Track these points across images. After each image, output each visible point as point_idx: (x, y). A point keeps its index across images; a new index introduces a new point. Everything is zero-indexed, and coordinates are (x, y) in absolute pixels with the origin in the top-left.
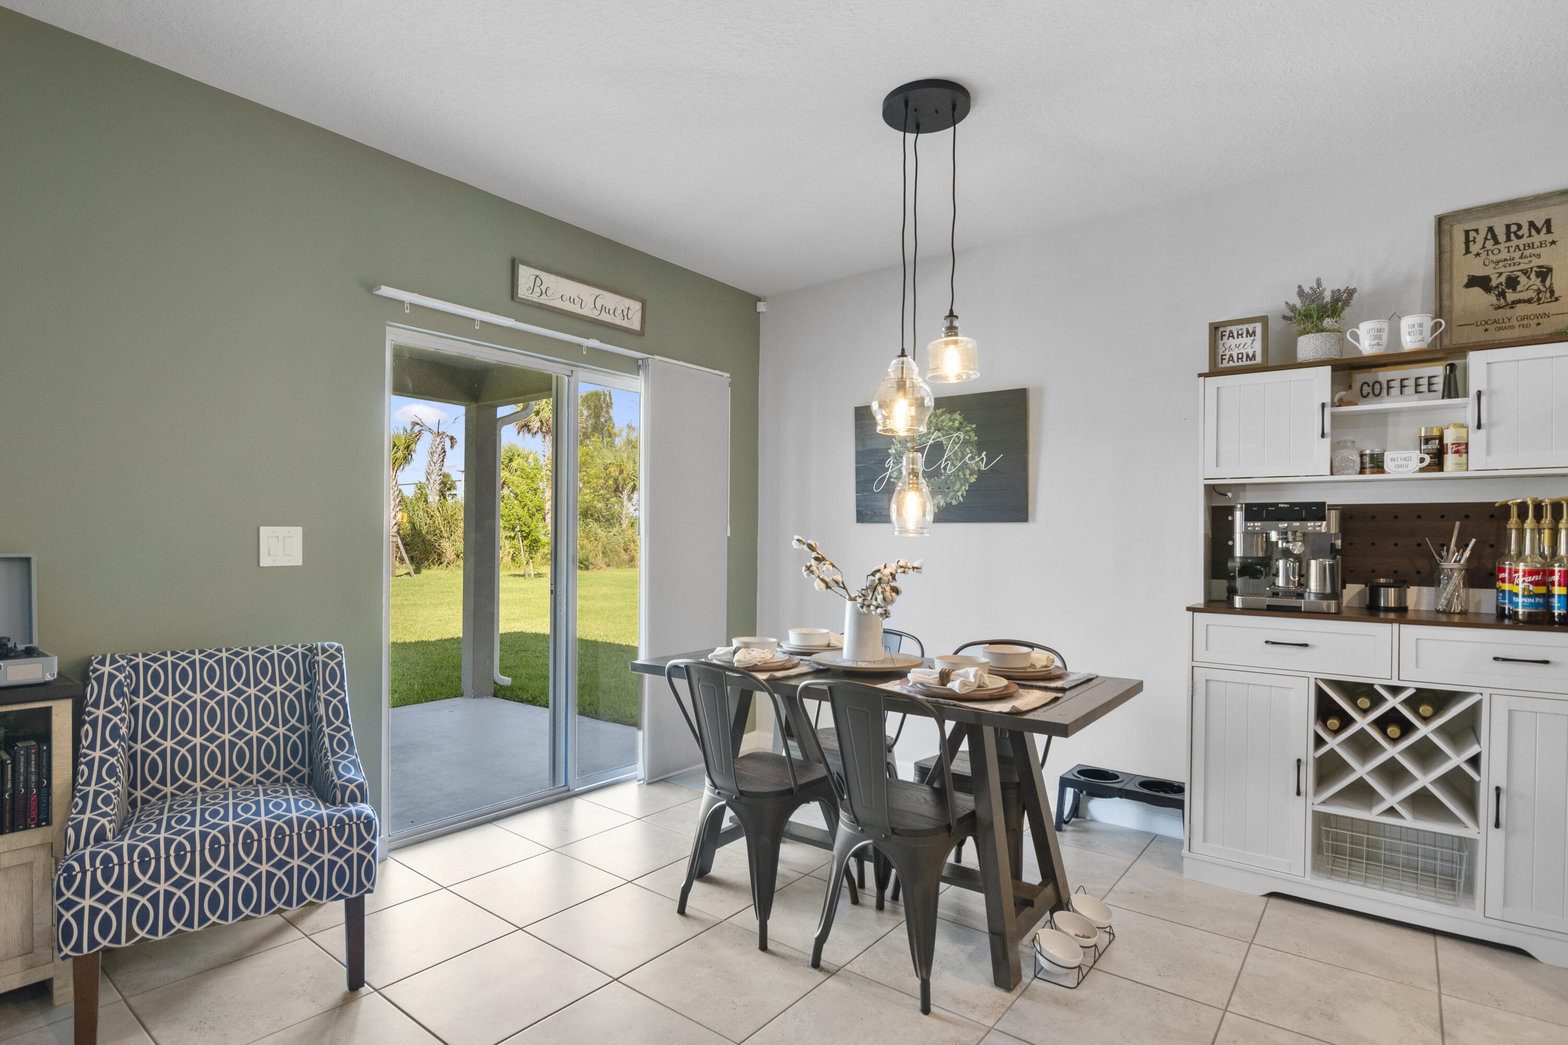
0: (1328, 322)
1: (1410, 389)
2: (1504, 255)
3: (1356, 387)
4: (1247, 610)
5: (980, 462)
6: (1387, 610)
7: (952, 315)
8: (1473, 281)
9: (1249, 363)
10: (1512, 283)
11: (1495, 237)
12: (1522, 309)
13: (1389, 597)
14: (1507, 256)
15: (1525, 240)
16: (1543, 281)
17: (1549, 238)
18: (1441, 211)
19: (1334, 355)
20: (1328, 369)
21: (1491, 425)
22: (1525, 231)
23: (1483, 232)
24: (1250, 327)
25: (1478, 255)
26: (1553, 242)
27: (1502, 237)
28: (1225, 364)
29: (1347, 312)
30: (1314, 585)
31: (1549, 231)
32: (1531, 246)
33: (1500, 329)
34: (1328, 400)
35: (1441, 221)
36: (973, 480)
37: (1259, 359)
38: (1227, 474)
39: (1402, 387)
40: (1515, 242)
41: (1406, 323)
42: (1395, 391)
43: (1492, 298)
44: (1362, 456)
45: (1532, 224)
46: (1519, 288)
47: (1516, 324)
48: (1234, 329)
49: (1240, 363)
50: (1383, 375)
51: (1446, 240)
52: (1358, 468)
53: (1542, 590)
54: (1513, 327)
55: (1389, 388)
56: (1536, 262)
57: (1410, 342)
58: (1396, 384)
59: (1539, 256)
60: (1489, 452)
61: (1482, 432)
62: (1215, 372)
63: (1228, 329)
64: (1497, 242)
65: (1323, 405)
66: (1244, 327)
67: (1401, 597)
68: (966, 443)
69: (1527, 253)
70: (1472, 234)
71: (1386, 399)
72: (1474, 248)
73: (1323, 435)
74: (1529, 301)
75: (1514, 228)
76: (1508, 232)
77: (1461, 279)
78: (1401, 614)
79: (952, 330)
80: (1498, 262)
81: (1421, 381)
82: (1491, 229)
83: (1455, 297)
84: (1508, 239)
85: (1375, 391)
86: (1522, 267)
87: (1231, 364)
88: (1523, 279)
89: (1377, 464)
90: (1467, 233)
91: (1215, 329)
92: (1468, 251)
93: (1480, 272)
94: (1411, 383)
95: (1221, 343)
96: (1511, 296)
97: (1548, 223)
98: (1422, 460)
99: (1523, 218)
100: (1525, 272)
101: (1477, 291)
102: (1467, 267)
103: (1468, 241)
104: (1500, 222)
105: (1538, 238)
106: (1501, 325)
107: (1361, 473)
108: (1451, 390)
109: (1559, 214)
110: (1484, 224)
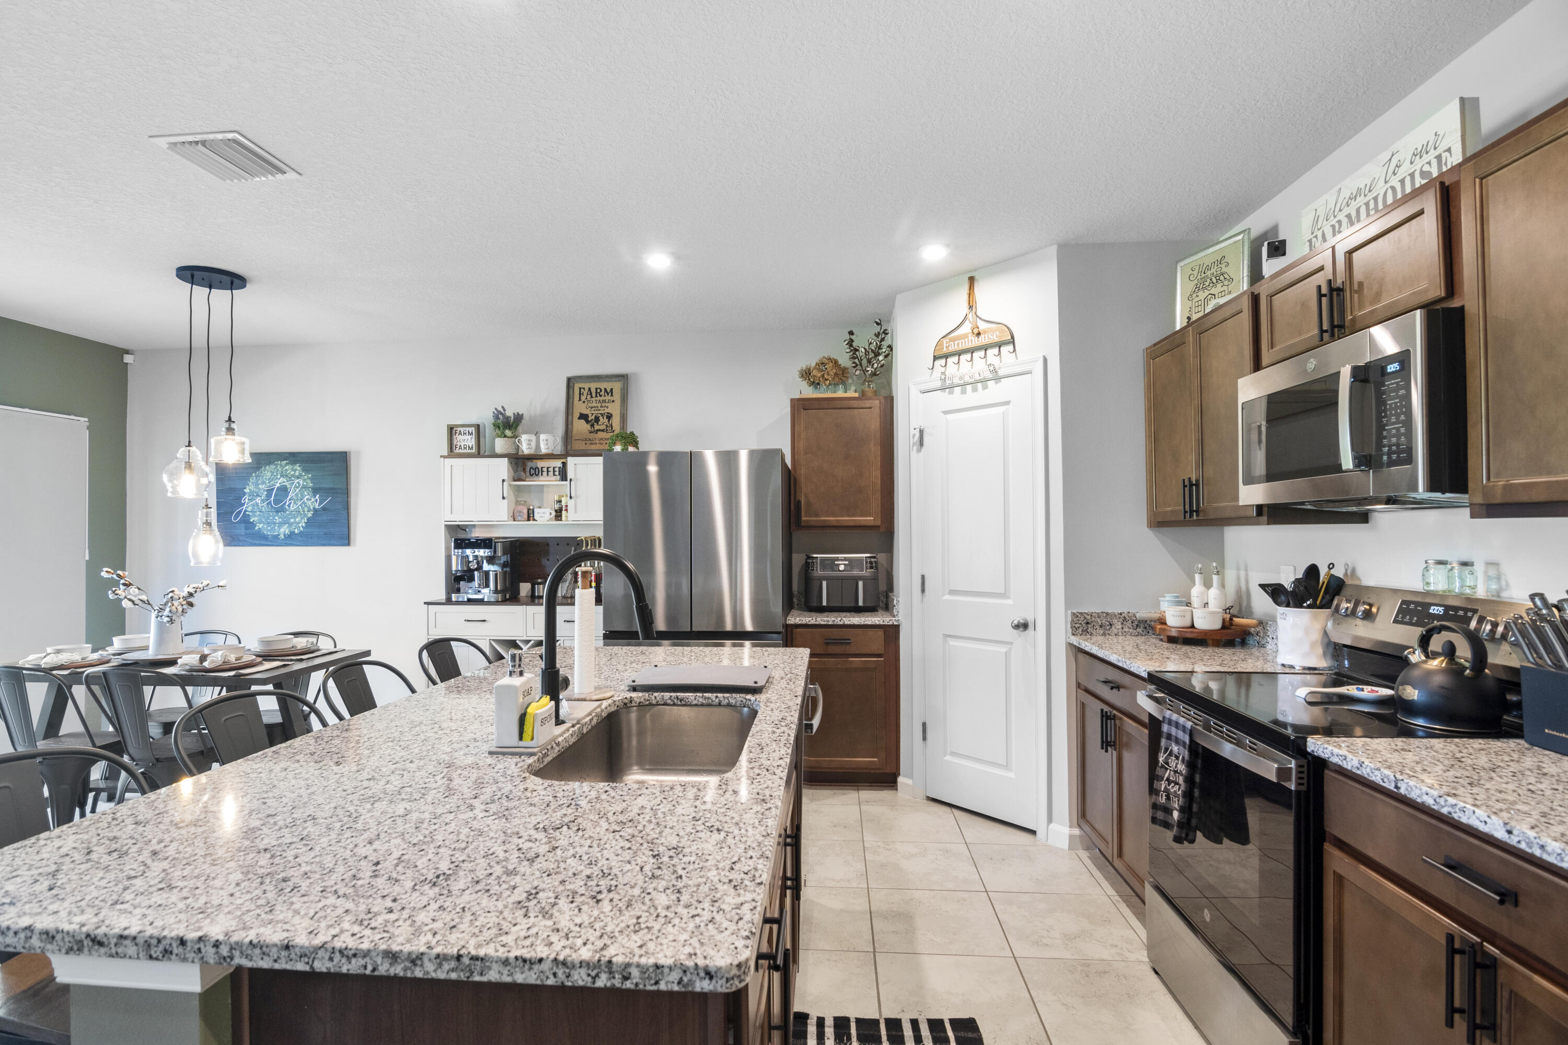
0: (508, 433)
1: (551, 473)
2: (594, 404)
3: (528, 470)
4: (459, 602)
5: (313, 502)
7: (230, 420)
8: (583, 417)
9: (470, 451)
10: (597, 420)
11: (591, 394)
12: (601, 435)
14: (595, 405)
15: (602, 398)
16: (609, 421)
17: (612, 399)
18: (569, 375)
19: (512, 451)
20: (507, 460)
21: (577, 497)
22: (602, 393)
23: (587, 390)
24: (470, 429)
25: (584, 402)
26: (613, 401)
27: (594, 395)
28: (457, 451)
29: (520, 428)
30: (492, 587)
31: (612, 395)
32: (604, 401)
33: (591, 444)
34: (507, 476)
35: (569, 380)
36: (310, 515)
37: (474, 451)
38: (459, 518)
39: (548, 471)
40: (599, 398)
41: (543, 437)
42: (545, 473)
43: (588, 427)
44: (529, 510)
45: (605, 390)
46: (600, 423)
47: (598, 442)
48: (462, 429)
49: (465, 451)
50: (540, 464)
51: (571, 391)
52: (526, 516)
54: (596, 444)
55: (542, 471)
56: (607, 410)
57: (544, 450)
58: (545, 469)
59: (607, 407)
60: (576, 512)
61: (573, 500)
62: (452, 455)
63: (459, 429)
64: (592, 397)
65: (503, 481)
66: (467, 429)
68: (304, 487)
69: (603, 405)
70: (582, 390)
71: (541, 478)
72: (583, 398)
73: (503, 498)
74: (603, 431)
75: (599, 391)
76: (596, 393)
77: (576, 415)
79: (230, 430)
80: (592, 408)
81: (555, 469)
82: (590, 389)
83: (574, 424)
84: (596, 396)
85: (536, 472)
86: (601, 412)
87: (460, 451)
88: (601, 418)
89: (532, 515)
90: (580, 389)
91: (451, 430)
92: (580, 400)
93: (585, 412)
94: (551, 469)
95: (455, 437)
96: (597, 427)
97: (612, 390)
98: (551, 514)
99: (603, 385)
100: (602, 415)
101: (583, 421)
102: (580, 407)
103: (580, 394)
104: (593, 386)
105: (608, 398)
106: (591, 441)
107: (529, 520)
108: (564, 476)
109: (617, 386)
110: (586, 386)
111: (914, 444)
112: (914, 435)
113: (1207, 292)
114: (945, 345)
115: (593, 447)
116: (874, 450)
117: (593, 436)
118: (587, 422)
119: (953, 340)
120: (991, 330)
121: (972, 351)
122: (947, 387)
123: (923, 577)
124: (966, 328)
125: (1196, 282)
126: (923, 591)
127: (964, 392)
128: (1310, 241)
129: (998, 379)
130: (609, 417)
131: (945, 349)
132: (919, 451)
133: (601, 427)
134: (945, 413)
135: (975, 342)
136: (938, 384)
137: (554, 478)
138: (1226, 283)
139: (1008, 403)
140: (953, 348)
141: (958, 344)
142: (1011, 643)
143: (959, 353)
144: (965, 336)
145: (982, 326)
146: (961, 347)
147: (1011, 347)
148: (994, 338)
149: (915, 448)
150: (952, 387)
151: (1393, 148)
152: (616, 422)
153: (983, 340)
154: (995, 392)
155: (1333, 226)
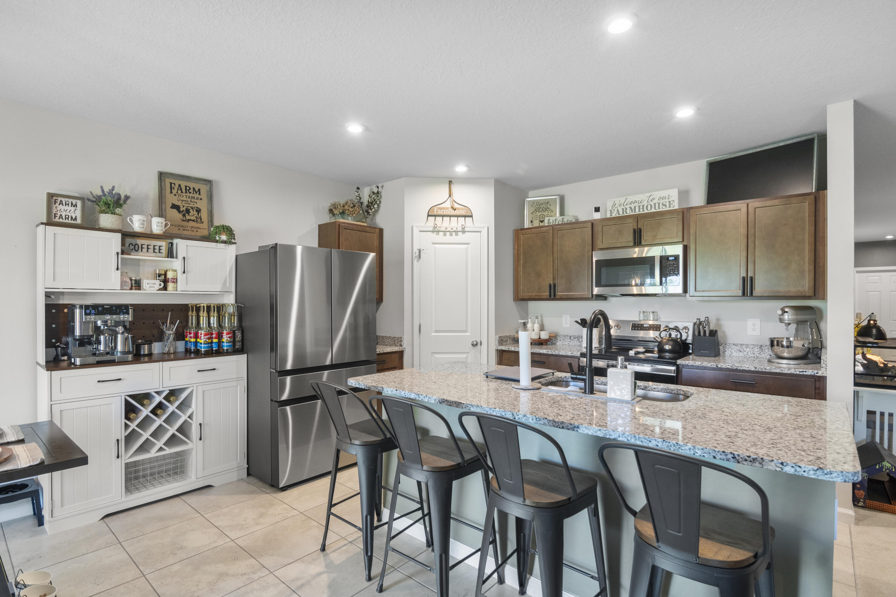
1: (151, 250)
2: (184, 199)
6: (145, 355)
8: (174, 206)
9: (73, 222)
10: (188, 211)
11: (181, 189)
12: (191, 224)
13: (145, 349)
14: (186, 199)
15: (191, 195)
16: (198, 214)
17: (200, 197)
18: (161, 170)
19: (122, 228)
20: (119, 235)
21: (188, 272)
22: (191, 191)
23: (177, 186)
24: (74, 202)
25: (175, 195)
26: (201, 199)
27: (184, 191)
28: (57, 220)
31: (199, 194)
32: (193, 198)
33: (184, 230)
34: (120, 251)
35: (161, 174)
37: (79, 221)
38: (60, 286)
39: (148, 248)
40: (188, 194)
41: (155, 220)
42: (145, 250)
43: (180, 216)
44: (131, 280)
45: (194, 189)
46: (190, 214)
47: (190, 229)
48: (64, 200)
49: (67, 221)
50: (140, 241)
51: (163, 184)
52: (130, 286)
54: (188, 230)
55: (142, 248)
56: (196, 205)
57: (153, 230)
58: (145, 247)
59: (196, 203)
60: (186, 283)
61: (185, 275)
62: (50, 223)
63: (60, 199)
64: (182, 192)
65: (118, 253)
66: (70, 200)
67: (150, 349)
69: (193, 200)
70: (173, 185)
71: (140, 254)
72: (174, 191)
73: (117, 269)
74: (193, 221)
75: (188, 188)
76: (186, 189)
78: (150, 358)
80: (183, 201)
81: (156, 247)
82: (180, 185)
83: (167, 211)
84: (186, 192)
85: (136, 248)
86: (191, 206)
87: (61, 220)
88: (191, 210)
89: (137, 285)
90: (171, 183)
91: (51, 196)
92: (171, 192)
94: (151, 247)
95: (54, 206)
96: (188, 217)
97: (199, 190)
98: (160, 285)
99: (192, 185)
100: (192, 208)
101: (175, 210)
102: (171, 199)
103: (171, 188)
104: (183, 184)
105: (196, 195)
106: (184, 228)
107: (131, 289)
108: (171, 254)
109: (204, 189)
110: (177, 182)
111: (415, 257)
112: (416, 253)
113: (540, 213)
114: (435, 210)
115: (186, 233)
117: (184, 223)
118: (179, 212)
119: (441, 209)
120: (461, 209)
121: (450, 216)
122: (436, 230)
123: (420, 325)
124: (448, 205)
125: (535, 208)
126: (420, 332)
127: (445, 235)
128: (611, 211)
129: (464, 232)
130: (198, 211)
131: (435, 212)
132: (418, 261)
133: (193, 218)
134: (433, 243)
135: (453, 213)
136: (431, 229)
137: (154, 254)
138: (550, 212)
139: (468, 244)
140: (440, 213)
141: (443, 211)
142: (468, 353)
143: (443, 216)
144: (447, 208)
145: (456, 206)
146: (444, 213)
147: (471, 219)
148: (463, 213)
149: (416, 259)
150: (438, 232)
151: (652, 193)
152: (204, 215)
153: (457, 213)
154: (461, 237)
155: (623, 209)
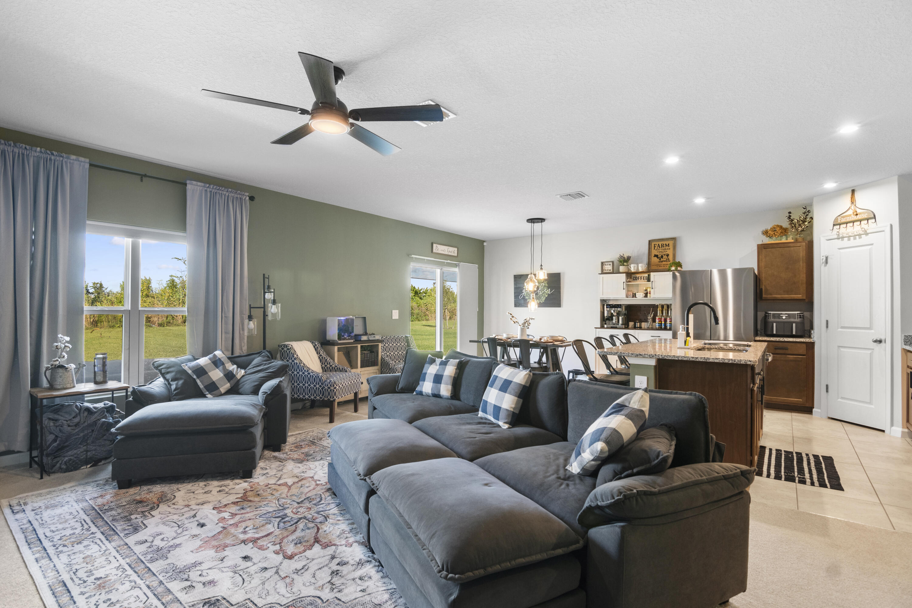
0: (625, 264)
1: (642, 279)
2: (661, 251)
3: (632, 278)
4: (607, 328)
5: (548, 292)
6: (638, 327)
7: (541, 265)
8: (656, 256)
10: (662, 257)
11: (659, 246)
12: (664, 263)
13: (638, 325)
15: (665, 248)
16: (667, 257)
17: (669, 248)
18: (650, 239)
19: (627, 271)
20: (625, 274)
21: (655, 288)
22: (664, 246)
23: (657, 245)
24: (610, 263)
25: (656, 250)
27: (661, 247)
28: (605, 271)
29: (630, 261)
30: (620, 322)
31: (669, 246)
32: (665, 249)
34: (625, 281)
35: (650, 241)
36: (546, 296)
37: (611, 271)
38: (605, 297)
40: (663, 248)
41: (640, 265)
42: (640, 279)
43: (658, 260)
44: (633, 293)
45: (666, 244)
47: (662, 266)
48: (606, 263)
49: (608, 272)
50: (638, 275)
51: (650, 246)
52: (632, 296)
53: (660, 322)
55: (638, 278)
56: (666, 253)
57: (640, 270)
58: (640, 278)
59: (667, 251)
60: (654, 294)
61: (653, 290)
62: (603, 273)
65: (623, 282)
66: (608, 263)
67: (640, 325)
68: (545, 286)
71: (638, 281)
72: (656, 248)
73: (624, 289)
74: (665, 261)
75: (662, 245)
77: (653, 255)
78: (640, 328)
79: (541, 269)
81: (644, 277)
82: (659, 244)
83: (652, 259)
85: (636, 279)
86: (664, 253)
89: (635, 295)
90: (654, 245)
91: (602, 264)
92: (654, 249)
93: (657, 254)
94: (642, 277)
95: (604, 266)
96: (662, 260)
97: (669, 244)
98: (643, 295)
99: (664, 243)
100: (664, 255)
101: (656, 258)
102: (654, 252)
103: (654, 247)
104: (660, 243)
105: (667, 247)
106: (660, 266)
107: (633, 297)
108: (649, 280)
109: (671, 243)
110: (657, 243)
111: (823, 263)
112: (823, 259)
114: (839, 219)
115: (660, 268)
116: (802, 265)
117: (660, 263)
118: (658, 258)
119: (844, 217)
120: (863, 213)
121: (853, 222)
122: (840, 238)
123: (827, 321)
124: (850, 212)
126: (827, 327)
127: (849, 240)
129: (867, 234)
130: (668, 255)
131: (839, 221)
132: (825, 266)
133: (664, 260)
134: (839, 249)
135: (855, 218)
136: (836, 237)
137: (644, 281)
139: (872, 244)
140: (843, 220)
141: (846, 219)
142: (873, 349)
143: (847, 223)
144: (850, 215)
145: (859, 211)
146: (847, 220)
147: (874, 220)
148: (865, 216)
149: (823, 264)
150: (843, 238)
152: (671, 257)
153: (859, 217)
154: (865, 239)
